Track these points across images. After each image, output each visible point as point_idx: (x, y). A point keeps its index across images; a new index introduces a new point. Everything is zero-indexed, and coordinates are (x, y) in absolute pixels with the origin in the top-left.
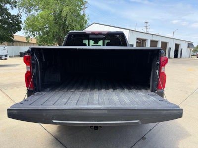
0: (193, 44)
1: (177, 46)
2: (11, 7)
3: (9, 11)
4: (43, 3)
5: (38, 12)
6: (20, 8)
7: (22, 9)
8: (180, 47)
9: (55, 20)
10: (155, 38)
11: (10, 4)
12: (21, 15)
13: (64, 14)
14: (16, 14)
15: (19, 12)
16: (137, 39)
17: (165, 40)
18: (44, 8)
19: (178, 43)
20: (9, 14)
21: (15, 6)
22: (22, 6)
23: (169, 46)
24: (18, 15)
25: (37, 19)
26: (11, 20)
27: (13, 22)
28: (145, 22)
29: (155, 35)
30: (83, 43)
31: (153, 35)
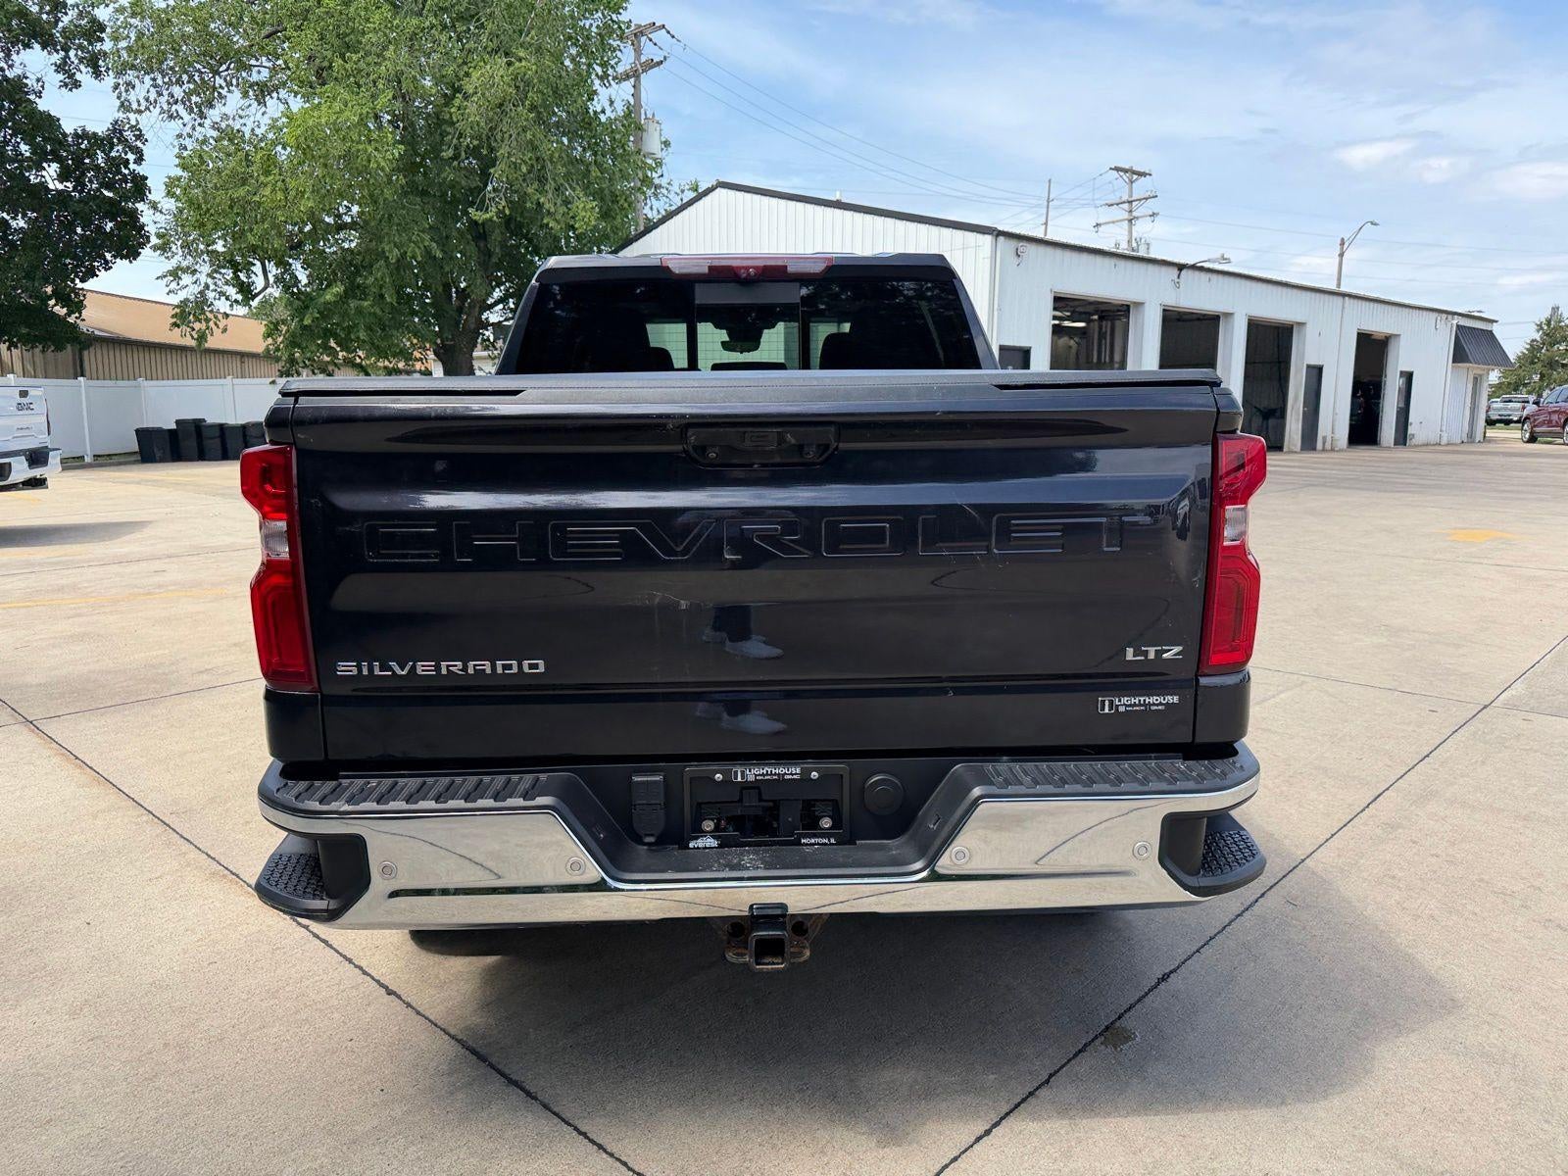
0: (1496, 329)
1: (1372, 351)
2: (61, 67)
3: (42, 105)
4: (309, 37)
6: (131, 76)
7: (142, 90)
8: (1399, 360)
9: (408, 166)
10: (1198, 297)
11: (48, 43)
12: (139, 137)
13: (471, 114)
14: (100, 128)
15: (125, 106)
16: (1060, 302)
17: (1276, 308)
18: (322, 75)
19: (1379, 323)
20: (43, 127)
21: (94, 63)
22: (149, 58)
23: (1305, 352)
24: (117, 129)
25: (270, 162)
26: (63, 177)
27: (80, 184)
28: (1117, 169)
29: (1193, 267)
30: (652, 345)
31: (1181, 267)
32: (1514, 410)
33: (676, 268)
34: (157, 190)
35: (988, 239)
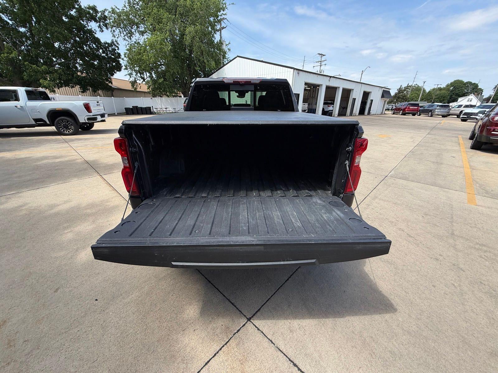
0: (391, 91)
1: (366, 95)
2: (100, 26)
3: (96, 36)
4: (151, 20)
5: (145, 37)
6: (114, 28)
7: (117, 31)
8: (371, 97)
9: (174, 51)
10: (333, 83)
11: (96, 21)
12: (118, 44)
13: (188, 40)
14: (109, 41)
15: (114, 36)
16: (306, 84)
17: (348, 86)
18: (154, 29)
19: (368, 89)
20: (97, 41)
21: (106, 25)
22: (118, 23)
23: (353, 95)
24: (113, 42)
25: (145, 50)
26: (103, 52)
27: (107, 55)
28: (319, 54)
29: (333, 77)
30: (220, 97)
31: (331, 77)
32: (390, 107)
33: (226, 81)
34: (123, 56)
35: (292, 70)
